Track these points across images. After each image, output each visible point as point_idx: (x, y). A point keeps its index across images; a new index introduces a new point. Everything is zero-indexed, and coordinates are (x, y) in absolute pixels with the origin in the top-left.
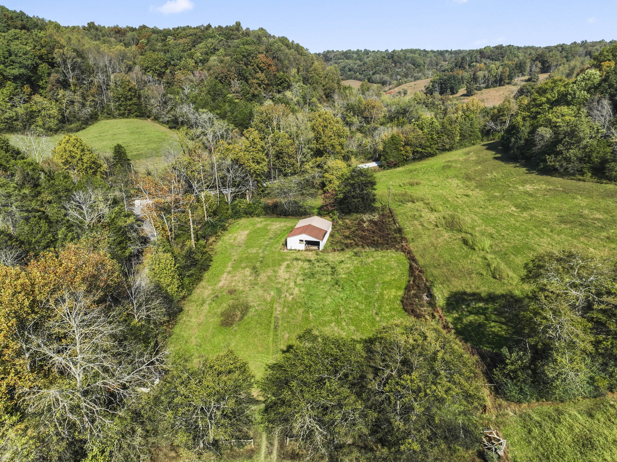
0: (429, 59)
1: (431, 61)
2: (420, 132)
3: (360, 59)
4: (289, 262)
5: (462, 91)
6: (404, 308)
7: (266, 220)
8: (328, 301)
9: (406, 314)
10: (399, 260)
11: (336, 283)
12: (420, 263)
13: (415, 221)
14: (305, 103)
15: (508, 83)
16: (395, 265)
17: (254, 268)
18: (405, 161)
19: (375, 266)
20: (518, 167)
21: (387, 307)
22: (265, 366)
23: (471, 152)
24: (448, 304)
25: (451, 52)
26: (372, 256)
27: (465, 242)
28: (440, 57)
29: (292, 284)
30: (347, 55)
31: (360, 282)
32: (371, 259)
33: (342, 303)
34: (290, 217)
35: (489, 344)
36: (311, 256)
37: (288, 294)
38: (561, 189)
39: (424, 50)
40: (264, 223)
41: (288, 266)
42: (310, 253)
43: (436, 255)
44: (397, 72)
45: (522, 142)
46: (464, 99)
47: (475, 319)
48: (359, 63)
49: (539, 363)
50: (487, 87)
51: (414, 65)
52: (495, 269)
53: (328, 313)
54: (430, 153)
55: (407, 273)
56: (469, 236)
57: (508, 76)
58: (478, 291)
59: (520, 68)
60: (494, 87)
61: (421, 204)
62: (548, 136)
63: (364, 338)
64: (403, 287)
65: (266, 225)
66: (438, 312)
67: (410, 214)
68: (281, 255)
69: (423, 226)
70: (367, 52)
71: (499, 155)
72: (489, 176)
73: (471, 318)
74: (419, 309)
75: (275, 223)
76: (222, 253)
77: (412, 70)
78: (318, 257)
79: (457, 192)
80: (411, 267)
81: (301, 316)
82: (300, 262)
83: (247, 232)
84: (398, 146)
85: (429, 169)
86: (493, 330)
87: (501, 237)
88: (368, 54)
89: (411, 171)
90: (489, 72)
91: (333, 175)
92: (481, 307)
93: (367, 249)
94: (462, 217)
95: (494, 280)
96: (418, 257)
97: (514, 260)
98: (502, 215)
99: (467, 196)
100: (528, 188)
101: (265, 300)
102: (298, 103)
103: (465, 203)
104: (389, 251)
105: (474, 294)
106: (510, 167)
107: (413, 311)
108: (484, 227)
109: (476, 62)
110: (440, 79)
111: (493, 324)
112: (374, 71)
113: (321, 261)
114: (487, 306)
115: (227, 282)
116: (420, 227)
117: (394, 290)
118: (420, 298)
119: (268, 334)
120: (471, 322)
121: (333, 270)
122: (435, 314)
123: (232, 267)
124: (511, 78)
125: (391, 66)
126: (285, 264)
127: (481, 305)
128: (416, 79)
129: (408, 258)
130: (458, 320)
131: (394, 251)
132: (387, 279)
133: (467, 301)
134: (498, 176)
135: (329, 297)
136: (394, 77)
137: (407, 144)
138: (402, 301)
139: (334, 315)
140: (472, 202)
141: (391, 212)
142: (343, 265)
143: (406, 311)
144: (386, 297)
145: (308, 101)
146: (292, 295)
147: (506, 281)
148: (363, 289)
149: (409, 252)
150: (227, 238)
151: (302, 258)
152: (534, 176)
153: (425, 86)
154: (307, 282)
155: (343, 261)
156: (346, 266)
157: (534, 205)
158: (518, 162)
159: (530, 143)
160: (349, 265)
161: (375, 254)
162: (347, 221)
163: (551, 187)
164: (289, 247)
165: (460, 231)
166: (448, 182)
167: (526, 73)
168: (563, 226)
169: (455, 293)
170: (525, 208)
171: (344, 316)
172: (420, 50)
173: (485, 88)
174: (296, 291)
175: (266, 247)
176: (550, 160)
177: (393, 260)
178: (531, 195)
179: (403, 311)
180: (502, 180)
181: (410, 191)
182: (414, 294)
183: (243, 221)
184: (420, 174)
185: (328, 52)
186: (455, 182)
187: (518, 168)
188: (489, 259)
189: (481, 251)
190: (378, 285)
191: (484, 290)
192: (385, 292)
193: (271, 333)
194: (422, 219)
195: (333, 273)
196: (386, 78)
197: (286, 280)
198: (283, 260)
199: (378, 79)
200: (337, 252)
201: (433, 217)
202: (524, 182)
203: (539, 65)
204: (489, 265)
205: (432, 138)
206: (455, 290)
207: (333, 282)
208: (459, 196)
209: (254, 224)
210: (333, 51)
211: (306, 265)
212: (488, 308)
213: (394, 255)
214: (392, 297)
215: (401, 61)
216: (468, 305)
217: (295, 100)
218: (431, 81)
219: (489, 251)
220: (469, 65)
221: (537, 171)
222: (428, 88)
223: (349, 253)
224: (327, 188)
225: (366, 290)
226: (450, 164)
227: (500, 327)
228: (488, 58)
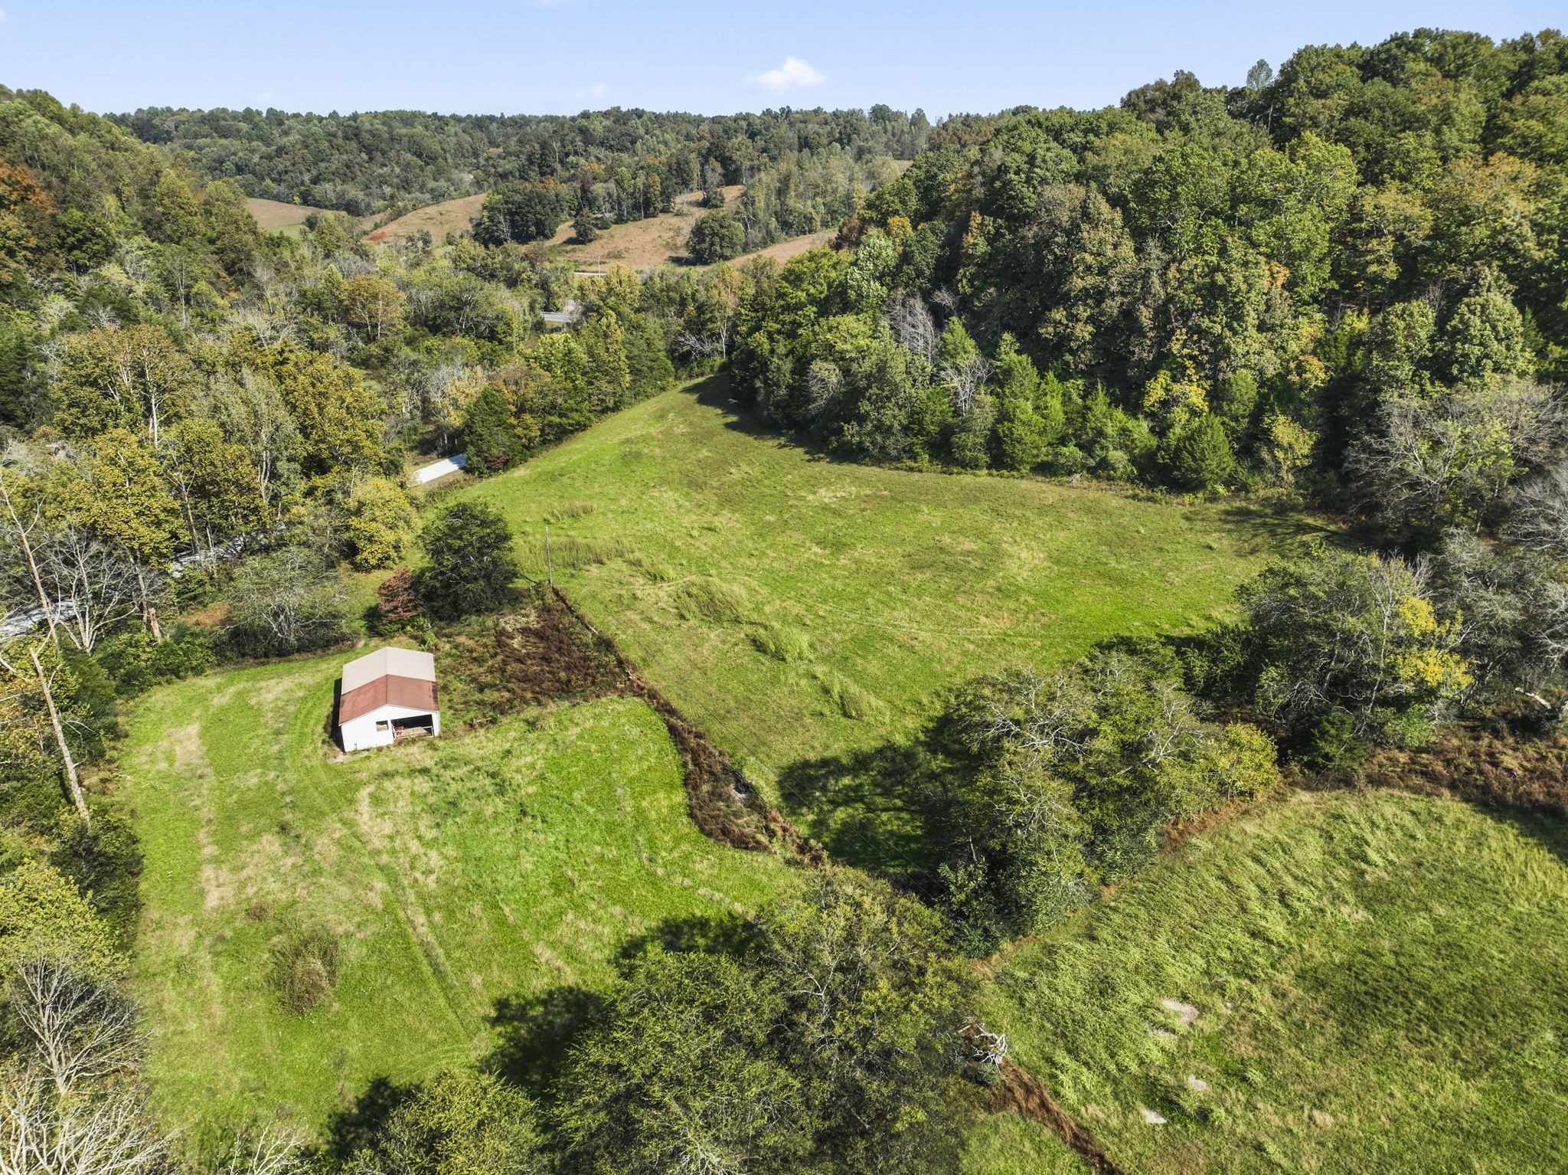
0: (454, 139)
1: (459, 144)
2: (547, 377)
3: (261, 138)
4: (371, 788)
5: (565, 230)
6: (702, 830)
7: (231, 682)
8: (527, 863)
9: (712, 841)
10: (638, 717)
11: (524, 813)
12: (686, 715)
13: (628, 613)
14: (174, 299)
15: (665, 211)
16: (636, 731)
17: (284, 829)
18: (527, 450)
19: (593, 747)
20: (785, 446)
21: (666, 839)
22: (468, 1071)
23: (669, 411)
24: (787, 797)
25: (502, 122)
26: (571, 720)
27: (759, 646)
28: (479, 134)
29: (415, 846)
30: (216, 123)
31: (577, 795)
32: (574, 732)
33: (562, 856)
34: (296, 656)
35: (893, 858)
36: (419, 755)
37: (418, 875)
38: (886, 493)
39: (435, 114)
40: (232, 690)
41: (376, 800)
42: (414, 749)
43: (713, 689)
44: (380, 175)
45: (783, 392)
46: (573, 250)
47: (849, 816)
48: (264, 149)
49: (1001, 875)
50: (620, 220)
51: (420, 156)
52: (841, 697)
53: (544, 892)
54: (578, 423)
55: (669, 746)
56: (762, 631)
57: (662, 193)
58: (828, 754)
59: (678, 175)
60: (635, 220)
61: (616, 565)
62: (834, 380)
63: (654, 924)
64: (678, 780)
65: (239, 694)
66: (775, 820)
67: (607, 595)
68: (338, 773)
69: (652, 622)
70: (276, 118)
71: (732, 419)
72: (736, 474)
73: (841, 814)
74: (737, 825)
75: (263, 684)
76: (155, 811)
77: (418, 171)
78: (440, 754)
79: (686, 521)
80: (672, 730)
81: (485, 921)
82: (398, 779)
83: (194, 729)
84: (504, 416)
85: (593, 466)
86: (889, 828)
87: (820, 621)
88: (280, 123)
89: (552, 477)
90: (618, 183)
91: (374, 520)
92: (848, 787)
93: (552, 707)
94: (725, 587)
95: (849, 722)
96: (676, 703)
97: (865, 670)
98: (799, 569)
99: (710, 529)
100: (825, 495)
101: (368, 908)
102: (151, 297)
103: (714, 548)
104: (603, 699)
105: (824, 763)
106: (768, 448)
107: (725, 832)
108: (778, 602)
109: (576, 153)
110: (506, 202)
111: (885, 816)
112: (314, 172)
113: (453, 764)
114: (858, 781)
115: (228, 891)
116: (646, 626)
117: (661, 795)
118: (728, 800)
119: (427, 990)
120: (844, 824)
121: (498, 781)
122: (772, 826)
123: (217, 843)
124: (666, 196)
125: (358, 160)
126: (364, 794)
127: (846, 781)
128: (438, 197)
129: (656, 709)
130: (819, 825)
131: (615, 697)
132: (634, 771)
133: (818, 779)
134: (755, 471)
135: (523, 852)
136: (374, 189)
137: (521, 410)
138: (691, 815)
139: (558, 892)
140: (727, 542)
141: (563, 599)
142: (515, 763)
143: (709, 834)
144: (653, 815)
145: (182, 291)
146: (431, 872)
147: (872, 721)
148: (592, 810)
149: (653, 695)
150: (144, 759)
151: (401, 766)
152: (824, 467)
153: (471, 220)
154: (450, 827)
155: (509, 752)
156: (522, 762)
157: (852, 536)
158: (782, 435)
159: (799, 393)
160: (529, 759)
161: (577, 716)
162: (462, 639)
163: (868, 492)
164: (348, 747)
165: (737, 621)
166: (652, 498)
167: (694, 185)
168: (919, 576)
169: (790, 768)
170: (838, 546)
171: (584, 887)
172: (423, 115)
173: (616, 222)
174: (434, 859)
175: (282, 759)
176: (851, 431)
177: (623, 720)
178: (836, 513)
179: (703, 838)
180: (767, 482)
181: (578, 534)
182: (712, 794)
183: (162, 697)
184: (579, 483)
185: (154, 112)
186: (670, 497)
187: (786, 450)
188: (822, 677)
189: (799, 662)
190: (620, 791)
191: (838, 748)
192: (644, 804)
193: (434, 986)
194: (641, 605)
195: (501, 790)
196: (354, 192)
197: (391, 838)
198: (352, 786)
199: (331, 195)
200: (482, 731)
201: (663, 593)
202: (812, 484)
203: (718, 166)
204: (827, 691)
205: (575, 388)
206: (785, 762)
207: (513, 814)
208: (695, 533)
209: (201, 699)
210: (169, 110)
211: (422, 784)
212: (861, 785)
213: (621, 708)
214: (665, 811)
215: (383, 145)
216: (824, 789)
217: (140, 289)
218: (485, 208)
219: (812, 657)
220: (561, 161)
221: (828, 454)
222: (479, 225)
223: (512, 728)
224: (365, 554)
225: (599, 810)
226: (634, 448)
227: (901, 819)
228: (602, 144)
